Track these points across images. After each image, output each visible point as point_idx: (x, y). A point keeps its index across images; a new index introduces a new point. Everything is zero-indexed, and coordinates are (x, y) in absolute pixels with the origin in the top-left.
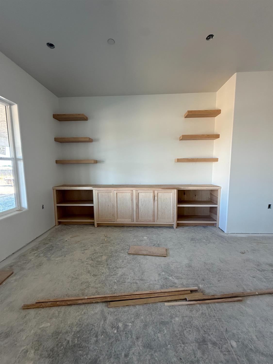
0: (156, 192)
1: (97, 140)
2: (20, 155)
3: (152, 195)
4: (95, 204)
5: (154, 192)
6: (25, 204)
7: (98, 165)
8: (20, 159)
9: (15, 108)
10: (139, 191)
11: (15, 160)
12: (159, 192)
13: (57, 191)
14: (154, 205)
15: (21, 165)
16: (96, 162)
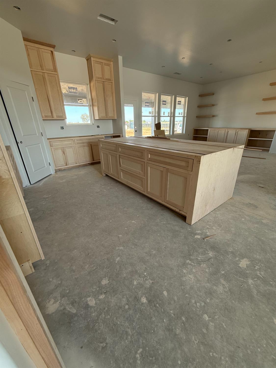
0: (237, 131)
1: (217, 105)
2: (186, 115)
3: (235, 132)
4: (208, 136)
5: (236, 131)
6: (184, 132)
7: (214, 118)
8: (185, 117)
9: (187, 98)
10: (229, 130)
11: (184, 117)
12: (239, 131)
13: (194, 129)
14: (235, 137)
15: (185, 118)
16: (214, 116)
